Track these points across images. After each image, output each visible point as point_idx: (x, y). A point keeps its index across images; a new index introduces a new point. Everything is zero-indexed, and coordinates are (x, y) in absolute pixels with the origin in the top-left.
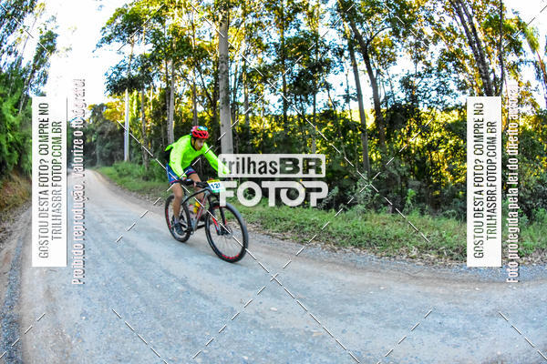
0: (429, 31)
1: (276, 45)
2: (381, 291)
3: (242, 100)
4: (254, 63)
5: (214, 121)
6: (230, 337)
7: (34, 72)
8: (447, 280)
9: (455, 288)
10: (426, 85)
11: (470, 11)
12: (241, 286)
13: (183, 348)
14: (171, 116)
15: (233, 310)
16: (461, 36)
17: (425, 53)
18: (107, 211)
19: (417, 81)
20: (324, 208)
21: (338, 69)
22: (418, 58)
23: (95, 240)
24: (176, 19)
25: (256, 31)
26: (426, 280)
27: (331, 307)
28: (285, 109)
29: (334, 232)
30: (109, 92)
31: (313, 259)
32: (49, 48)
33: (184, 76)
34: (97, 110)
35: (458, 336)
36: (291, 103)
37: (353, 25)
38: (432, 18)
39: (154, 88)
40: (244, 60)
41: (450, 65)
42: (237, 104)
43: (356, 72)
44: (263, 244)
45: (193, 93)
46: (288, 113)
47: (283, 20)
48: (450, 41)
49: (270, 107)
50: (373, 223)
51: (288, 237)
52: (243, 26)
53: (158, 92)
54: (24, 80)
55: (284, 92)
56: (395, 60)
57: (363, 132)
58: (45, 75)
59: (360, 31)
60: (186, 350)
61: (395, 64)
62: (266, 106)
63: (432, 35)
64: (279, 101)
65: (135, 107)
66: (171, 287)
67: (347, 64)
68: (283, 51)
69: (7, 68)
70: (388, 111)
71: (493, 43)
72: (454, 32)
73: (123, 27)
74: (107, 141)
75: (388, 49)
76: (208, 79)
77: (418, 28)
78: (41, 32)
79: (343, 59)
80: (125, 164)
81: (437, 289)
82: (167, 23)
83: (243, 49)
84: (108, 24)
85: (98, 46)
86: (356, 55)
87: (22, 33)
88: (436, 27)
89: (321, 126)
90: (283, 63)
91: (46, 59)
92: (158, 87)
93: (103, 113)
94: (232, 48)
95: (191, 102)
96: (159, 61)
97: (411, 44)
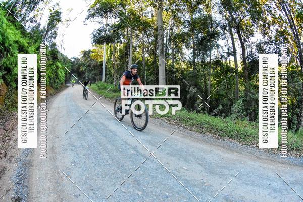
0: (269, 18)
1: (189, 22)
2: (242, 163)
4: (176, 31)
5: (155, 62)
6: (160, 182)
7: (48, 32)
8: (275, 161)
9: (278, 166)
10: (270, 49)
11: (289, 7)
12: (168, 153)
13: (131, 186)
14: (131, 59)
15: (162, 167)
16: (286, 22)
17: (268, 31)
19: (264, 47)
20: (214, 115)
21: (223, 37)
22: (265, 34)
24: (132, 5)
25: (177, 14)
26: (264, 160)
27: (215, 169)
28: (194, 58)
29: (219, 129)
30: (94, 44)
32: (56, 19)
33: (137, 36)
34: (86, 54)
36: (198, 54)
37: (230, 13)
38: (271, 11)
39: (121, 43)
40: (171, 29)
41: (282, 38)
42: (168, 54)
43: (233, 39)
45: (143, 47)
46: (196, 60)
47: (192, 8)
48: (281, 25)
49: (185, 56)
50: (239, 126)
51: (194, 129)
52: (170, 10)
53: (122, 45)
54: (42, 36)
55: (194, 48)
56: (253, 34)
57: (236, 73)
58: (55, 35)
59: (235, 16)
60: (133, 187)
61: (253, 36)
62: (183, 56)
63: (271, 21)
64: (191, 53)
65: (109, 53)
66: (128, 151)
67: (228, 34)
68: (193, 24)
69: (30, 30)
70: (249, 63)
72: (282, 20)
73: (102, 9)
74: (93, 70)
75: (249, 27)
76: (151, 39)
77: (264, 16)
78: (51, 11)
79: (226, 32)
80: (102, 83)
81: (269, 166)
82: (127, 7)
83: (171, 23)
84: (92, 7)
85: (87, 19)
86: (233, 30)
87: (38, 11)
88: (273, 16)
89: (214, 68)
90: (193, 32)
91: (55, 25)
92: (123, 42)
93: (90, 55)
94: (165, 22)
95: (141, 51)
96: (124, 27)
97: (261, 25)
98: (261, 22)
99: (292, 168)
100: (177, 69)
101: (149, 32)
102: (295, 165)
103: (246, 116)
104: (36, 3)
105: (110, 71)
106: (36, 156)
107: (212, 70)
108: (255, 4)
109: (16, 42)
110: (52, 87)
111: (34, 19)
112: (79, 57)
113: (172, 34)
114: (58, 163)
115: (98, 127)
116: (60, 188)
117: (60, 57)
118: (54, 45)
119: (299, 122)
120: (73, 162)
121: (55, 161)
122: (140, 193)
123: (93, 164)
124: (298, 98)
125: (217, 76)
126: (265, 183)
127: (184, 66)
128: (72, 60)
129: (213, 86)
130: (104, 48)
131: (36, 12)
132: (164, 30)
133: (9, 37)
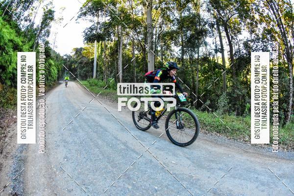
0: (257, 17)
1: (178, 20)
2: (230, 157)
3: (159, 49)
4: (165, 29)
5: (144, 59)
6: (148, 176)
7: (41, 30)
8: (262, 155)
9: (266, 160)
10: (257, 46)
11: (277, 7)
12: (157, 148)
13: (122, 180)
14: (121, 56)
15: (151, 161)
16: (273, 21)
17: (256, 29)
19: (252, 44)
20: (202, 110)
21: (211, 34)
22: (252, 32)
24: (123, 4)
25: (166, 12)
26: (252, 154)
27: (203, 163)
28: (183, 55)
29: (207, 123)
30: (86, 41)
32: (50, 18)
33: (127, 34)
34: (78, 51)
35: (264, 186)
36: (186, 51)
37: (218, 11)
38: (259, 10)
39: (112, 41)
40: (160, 27)
41: (269, 36)
42: (157, 51)
43: (220, 37)
45: (132, 44)
46: (185, 57)
47: (181, 6)
48: (268, 23)
49: (174, 53)
50: (227, 120)
52: (159, 9)
53: (113, 43)
54: (36, 34)
55: (182, 46)
56: (240, 32)
57: (224, 70)
58: (48, 32)
59: (223, 15)
60: (123, 181)
61: (241, 34)
62: (172, 53)
63: (259, 19)
64: (180, 50)
65: (100, 50)
66: (118, 146)
67: (216, 32)
68: (182, 22)
69: (25, 28)
70: (237, 60)
71: (289, 26)
72: (270, 18)
73: (93, 7)
74: (84, 67)
75: (237, 26)
76: (141, 37)
77: (251, 15)
78: (44, 10)
79: (213, 29)
80: (93, 80)
81: (257, 159)
82: (118, 6)
83: (160, 21)
84: (84, 6)
85: (79, 17)
86: (221, 28)
87: (32, 10)
88: (261, 15)
89: (202, 65)
90: (182, 30)
91: (49, 24)
92: (113, 39)
93: (82, 53)
94: (155, 20)
95: (131, 49)
96: (114, 25)
97: (248, 24)
98: (248, 20)
99: (279, 162)
101: (139, 30)
102: (283, 158)
103: (234, 111)
104: (31, 3)
105: (101, 68)
106: (30, 152)
107: (199, 66)
108: (243, 3)
109: (11, 41)
111: (28, 18)
112: (71, 55)
114: (51, 159)
115: (89, 124)
116: (54, 183)
117: (52, 55)
118: (47, 43)
119: (285, 117)
120: (66, 157)
122: (130, 187)
123: (85, 160)
124: (284, 93)
125: (205, 72)
126: (252, 176)
128: (65, 57)
129: (201, 82)
130: (95, 46)
131: (31, 11)
132: (153, 27)
133: (4, 36)
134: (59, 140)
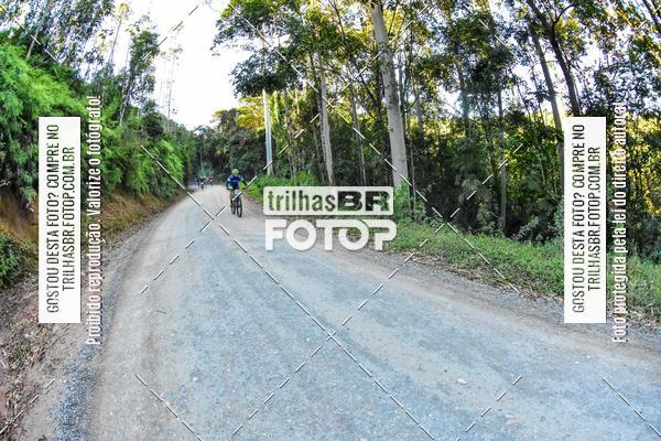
0: (611, 12)
1: (445, 31)
3: (411, 99)
4: (420, 51)
5: (380, 124)
7: (132, 78)
10: (624, 82)
14: (325, 120)
17: (613, 40)
18: (245, 235)
19: (610, 76)
20: (520, 240)
22: (607, 48)
23: (225, 273)
24: (314, 3)
25: (416, 15)
28: (466, 111)
29: (534, 272)
30: (240, 94)
31: (509, 308)
33: (336, 71)
34: (227, 117)
39: (301, 88)
40: (408, 49)
41: (642, 57)
42: (407, 104)
43: (544, 63)
44: (446, 285)
45: (349, 93)
46: (471, 115)
48: (635, 24)
49: (444, 107)
51: (478, 276)
52: (399, 7)
53: (304, 92)
54: (120, 88)
55: (462, 89)
56: (584, 49)
58: (150, 84)
59: (541, 11)
61: (585, 54)
62: (441, 107)
63: (616, 17)
64: (459, 100)
65: (276, 112)
67: (531, 53)
68: (454, 34)
72: (637, 14)
73: (246, 17)
74: (243, 151)
76: (367, 74)
78: (133, 34)
79: (526, 47)
80: (268, 179)
82: (303, 8)
83: (404, 36)
84: (224, 16)
85: (217, 41)
86: (541, 42)
87: (104, 38)
88: (618, 7)
89: (511, 131)
90: (457, 53)
91: (148, 63)
92: (305, 85)
93: (236, 120)
94: (392, 35)
95: (348, 103)
96: (301, 53)
97: (597, 29)
98: (596, 21)
100: (430, 136)
101: (360, 59)
106: (110, 359)
107: (506, 135)
109: (60, 108)
110: (155, 194)
111: (95, 55)
112: (212, 126)
113: (411, 61)
114: (161, 376)
115: (257, 284)
117: (166, 129)
118: (151, 105)
120: (196, 373)
121: (153, 369)
127: (445, 129)
128: (198, 133)
129: (512, 170)
130: (265, 102)
131: (100, 40)
132: (391, 51)
133: (40, 98)
134: (183, 328)
